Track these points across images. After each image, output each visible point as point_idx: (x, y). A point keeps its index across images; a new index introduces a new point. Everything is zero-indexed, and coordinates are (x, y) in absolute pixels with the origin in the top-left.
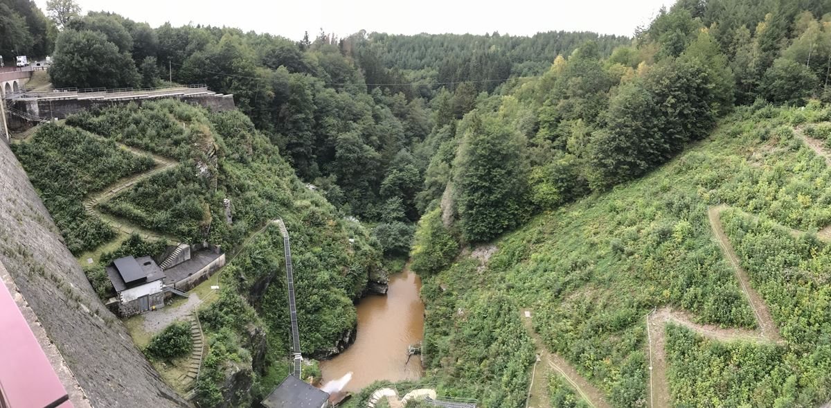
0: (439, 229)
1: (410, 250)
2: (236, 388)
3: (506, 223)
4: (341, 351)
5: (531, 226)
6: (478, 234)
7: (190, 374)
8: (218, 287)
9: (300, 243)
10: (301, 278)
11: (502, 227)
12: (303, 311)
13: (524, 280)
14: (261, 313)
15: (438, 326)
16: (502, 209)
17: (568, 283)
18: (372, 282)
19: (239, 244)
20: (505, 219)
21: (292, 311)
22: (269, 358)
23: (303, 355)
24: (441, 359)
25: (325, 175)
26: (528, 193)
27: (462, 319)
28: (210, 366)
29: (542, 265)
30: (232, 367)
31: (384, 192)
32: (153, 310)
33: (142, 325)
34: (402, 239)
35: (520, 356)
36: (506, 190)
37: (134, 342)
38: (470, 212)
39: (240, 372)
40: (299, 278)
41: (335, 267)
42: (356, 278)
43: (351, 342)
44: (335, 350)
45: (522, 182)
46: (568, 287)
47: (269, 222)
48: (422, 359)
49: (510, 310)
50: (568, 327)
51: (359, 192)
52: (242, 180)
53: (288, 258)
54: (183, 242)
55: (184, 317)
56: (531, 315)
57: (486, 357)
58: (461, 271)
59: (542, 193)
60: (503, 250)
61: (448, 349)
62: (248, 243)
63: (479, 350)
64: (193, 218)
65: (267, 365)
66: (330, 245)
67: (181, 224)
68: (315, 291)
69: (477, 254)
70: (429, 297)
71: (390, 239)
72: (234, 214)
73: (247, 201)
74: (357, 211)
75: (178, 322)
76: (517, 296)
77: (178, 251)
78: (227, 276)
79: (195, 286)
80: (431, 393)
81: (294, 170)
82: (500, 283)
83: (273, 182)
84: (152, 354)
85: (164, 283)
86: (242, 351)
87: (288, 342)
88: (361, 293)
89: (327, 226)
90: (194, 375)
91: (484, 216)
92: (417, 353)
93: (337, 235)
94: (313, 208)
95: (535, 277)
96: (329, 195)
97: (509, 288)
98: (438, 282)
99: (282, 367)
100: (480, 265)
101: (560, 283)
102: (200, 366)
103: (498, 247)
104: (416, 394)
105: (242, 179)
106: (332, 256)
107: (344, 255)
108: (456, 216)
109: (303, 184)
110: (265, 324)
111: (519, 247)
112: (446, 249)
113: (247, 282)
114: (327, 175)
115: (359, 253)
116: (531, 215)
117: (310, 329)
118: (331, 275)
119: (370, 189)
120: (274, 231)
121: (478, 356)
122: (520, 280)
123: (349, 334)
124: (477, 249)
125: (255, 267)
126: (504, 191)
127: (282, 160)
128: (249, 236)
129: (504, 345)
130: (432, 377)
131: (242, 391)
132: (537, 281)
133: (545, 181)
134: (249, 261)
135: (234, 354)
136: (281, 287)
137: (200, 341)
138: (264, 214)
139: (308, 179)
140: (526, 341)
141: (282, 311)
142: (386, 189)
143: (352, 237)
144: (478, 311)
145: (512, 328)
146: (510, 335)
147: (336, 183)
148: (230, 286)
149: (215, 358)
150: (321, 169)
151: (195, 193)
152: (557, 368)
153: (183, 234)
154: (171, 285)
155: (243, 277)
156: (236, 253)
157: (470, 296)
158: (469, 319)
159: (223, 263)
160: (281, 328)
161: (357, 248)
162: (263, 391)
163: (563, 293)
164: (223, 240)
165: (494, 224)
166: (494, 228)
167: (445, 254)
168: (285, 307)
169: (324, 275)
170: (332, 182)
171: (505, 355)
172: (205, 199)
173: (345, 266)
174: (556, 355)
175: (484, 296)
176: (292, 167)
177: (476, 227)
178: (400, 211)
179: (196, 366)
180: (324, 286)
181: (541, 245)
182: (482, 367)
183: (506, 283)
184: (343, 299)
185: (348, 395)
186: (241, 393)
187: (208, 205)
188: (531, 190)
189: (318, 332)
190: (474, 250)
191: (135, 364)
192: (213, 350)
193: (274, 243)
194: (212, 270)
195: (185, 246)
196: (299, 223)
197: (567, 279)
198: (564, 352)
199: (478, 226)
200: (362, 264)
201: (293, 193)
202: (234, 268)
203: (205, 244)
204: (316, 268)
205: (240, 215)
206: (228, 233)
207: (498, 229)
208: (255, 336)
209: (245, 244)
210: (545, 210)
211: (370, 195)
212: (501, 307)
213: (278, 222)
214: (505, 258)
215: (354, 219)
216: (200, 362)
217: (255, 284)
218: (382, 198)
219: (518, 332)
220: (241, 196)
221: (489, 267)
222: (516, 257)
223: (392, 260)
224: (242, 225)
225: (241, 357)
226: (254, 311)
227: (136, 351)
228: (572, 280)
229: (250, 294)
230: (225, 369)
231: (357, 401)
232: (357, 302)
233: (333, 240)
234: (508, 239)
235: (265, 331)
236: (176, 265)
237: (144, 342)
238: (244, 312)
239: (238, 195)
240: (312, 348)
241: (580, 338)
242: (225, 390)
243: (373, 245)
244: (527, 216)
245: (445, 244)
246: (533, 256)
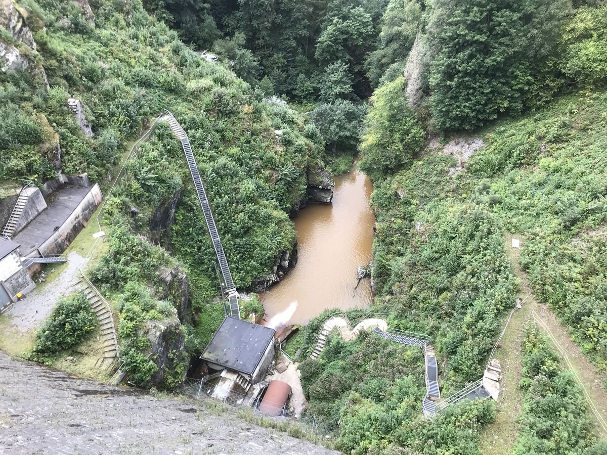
0: (400, 109)
1: (359, 141)
2: (167, 349)
3: (506, 104)
4: (281, 279)
5: (550, 113)
6: (456, 118)
7: (107, 355)
8: (103, 233)
9: (207, 145)
10: (218, 193)
11: (497, 111)
12: (228, 236)
13: (520, 195)
14: (173, 250)
15: (392, 243)
16: (501, 80)
17: (593, 211)
18: (312, 188)
19: (115, 164)
20: (506, 98)
21: (215, 238)
22: (197, 303)
23: (239, 290)
24: (393, 284)
25: (227, 34)
26: (557, 55)
27: (421, 237)
28: (128, 336)
29: (555, 178)
30: (155, 327)
31: (321, 55)
32: (19, 299)
33: (12, 326)
34: (349, 126)
35: (493, 296)
36: (516, 49)
37: (9, 354)
38: (448, 83)
39: (165, 331)
40: (215, 195)
41: (260, 172)
42: (290, 185)
43: (292, 265)
44: (274, 278)
45: (551, 37)
46: (591, 217)
47: (153, 121)
48: (372, 284)
49: (489, 232)
50: (574, 275)
51: (284, 57)
52: (89, 64)
53: (193, 169)
54: (24, 185)
55: (71, 289)
56: (522, 245)
57: (448, 288)
58: (425, 171)
59: (584, 58)
60: (493, 147)
61: (402, 273)
62: (128, 159)
63: (439, 279)
64: (26, 143)
65: (197, 313)
66: (249, 142)
67: (9, 159)
68: (240, 207)
69: (452, 148)
70: (381, 206)
71: (333, 127)
72: (93, 121)
73: (108, 97)
74: (282, 88)
75: (65, 299)
76: (504, 215)
77: (22, 202)
78: (111, 214)
79: (70, 242)
80: (382, 324)
81: (175, 33)
82: (481, 193)
83: (144, 57)
84: (46, 355)
85: (20, 256)
86: (161, 304)
87: (216, 278)
88: (299, 203)
89: (241, 115)
90: (112, 354)
91: (471, 91)
92: (367, 276)
93: (257, 126)
94: (217, 89)
95: (539, 193)
96: (238, 67)
97: (494, 202)
98: (394, 186)
99: (216, 310)
100: (454, 165)
101: (577, 210)
102: (115, 340)
103: (485, 141)
104: (367, 324)
105: (87, 61)
106: (254, 158)
107: (271, 154)
108: (426, 90)
109: (195, 53)
110: (182, 263)
111: (522, 144)
112: (408, 138)
113: (141, 215)
114: (231, 35)
115: (291, 149)
116: (555, 95)
117: (242, 256)
118: (256, 184)
119: (300, 50)
120: (163, 134)
121: (437, 285)
122: (514, 193)
123: (288, 256)
124: (452, 142)
125: (148, 191)
126: (511, 51)
127: (151, 18)
128: (125, 150)
129: (473, 277)
130: (382, 305)
131: (174, 351)
132: (541, 199)
133: (595, 35)
134: (135, 185)
135: (153, 311)
136: (192, 210)
137: (104, 311)
138: (142, 111)
139: (202, 45)
140: (507, 278)
141: (201, 241)
142: (323, 51)
143: (278, 128)
144: (443, 228)
145: (489, 258)
146: (484, 266)
147: (245, 47)
148: (119, 227)
149: (130, 324)
150: (220, 26)
151: (13, 100)
152: (543, 324)
153: (20, 173)
154: (33, 254)
155: (133, 209)
156: (113, 179)
157: (435, 207)
158: (430, 237)
159: (99, 198)
160: (203, 263)
161: (287, 143)
162: (200, 344)
163: (579, 224)
164: (88, 164)
165: (485, 105)
166: (485, 111)
167: (407, 147)
168: (204, 235)
169: (248, 186)
170: (239, 45)
171: (473, 290)
172: (34, 107)
173: (273, 169)
174: (545, 307)
175: (454, 209)
176: (171, 28)
177: (454, 108)
178: (345, 83)
179: (112, 342)
180: (251, 199)
181: (560, 145)
182: (440, 300)
183: (491, 196)
184: (275, 213)
185: (294, 328)
186: (174, 354)
187: (43, 116)
188: (565, 51)
189: (252, 258)
190: (448, 143)
191: (25, 379)
192: (124, 316)
193: (169, 151)
194: (87, 212)
195: (31, 191)
196: (200, 116)
197: (592, 205)
198: (559, 306)
199: (458, 107)
200: (297, 165)
201: (181, 71)
202: (118, 200)
203: (62, 178)
204: (236, 176)
205: (102, 120)
206: (92, 152)
207: (490, 114)
208: (172, 282)
209: (124, 163)
210: (583, 88)
211: (301, 61)
212: (477, 226)
213: (167, 119)
214: (495, 158)
215: (279, 100)
216: (114, 335)
217: (155, 215)
218: (317, 66)
219: (497, 264)
220: (95, 90)
221: (468, 169)
222: (513, 160)
223: (337, 157)
224: (110, 134)
225: (162, 312)
226: (162, 250)
227: (18, 364)
228: (601, 209)
229: (151, 230)
230: (147, 333)
231: (306, 334)
232: (294, 215)
233: (252, 134)
234: (504, 131)
235: (184, 272)
236: (29, 224)
237: (26, 347)
238: (148, 256)
239: (89, 89)
240: (249, 279)
241: (590, 294)
242: (155, 357)
243: (311, 136)
244: (545, 96)
245: (407, 133)
246: (544, 161)
